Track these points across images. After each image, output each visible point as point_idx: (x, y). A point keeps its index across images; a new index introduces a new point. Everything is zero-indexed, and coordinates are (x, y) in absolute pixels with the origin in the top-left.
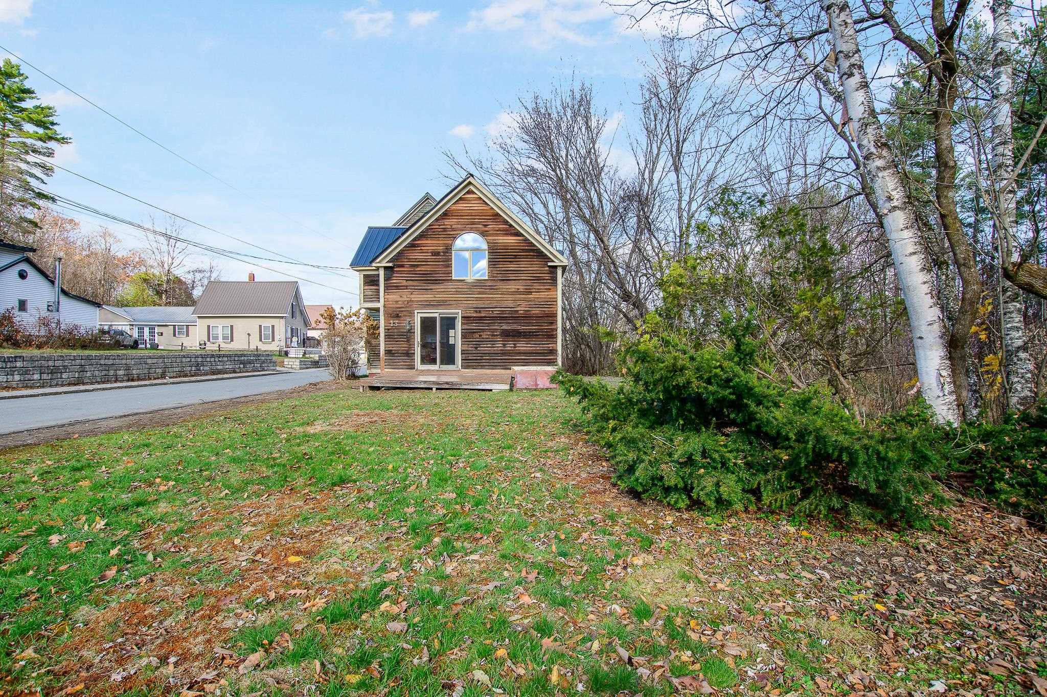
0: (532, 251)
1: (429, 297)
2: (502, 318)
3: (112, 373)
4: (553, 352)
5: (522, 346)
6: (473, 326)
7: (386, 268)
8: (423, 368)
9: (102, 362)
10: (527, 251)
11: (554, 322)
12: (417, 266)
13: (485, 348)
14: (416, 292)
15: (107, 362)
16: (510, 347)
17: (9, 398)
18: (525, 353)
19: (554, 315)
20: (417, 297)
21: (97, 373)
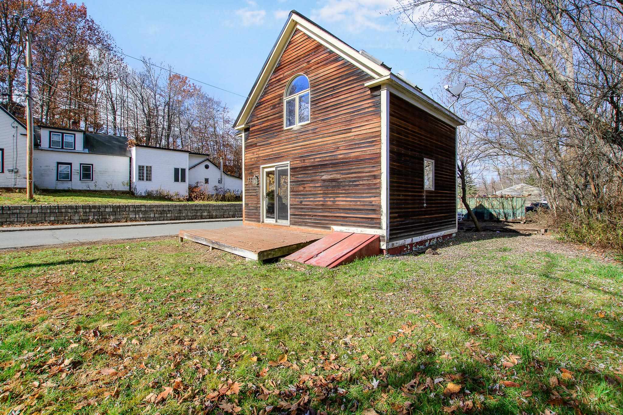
1: (269, 151)
3: (199, 214)
4: (376, 210)
6: (299, 178)
7: (245, 130)
9: (194, 208)
12: (263, 123)
13: (308, 202)
15: (196, 208)
16: (329, 201)
17: (93, 227)
18: (345, 210)
20: (262, 153)
21: (189, 214)
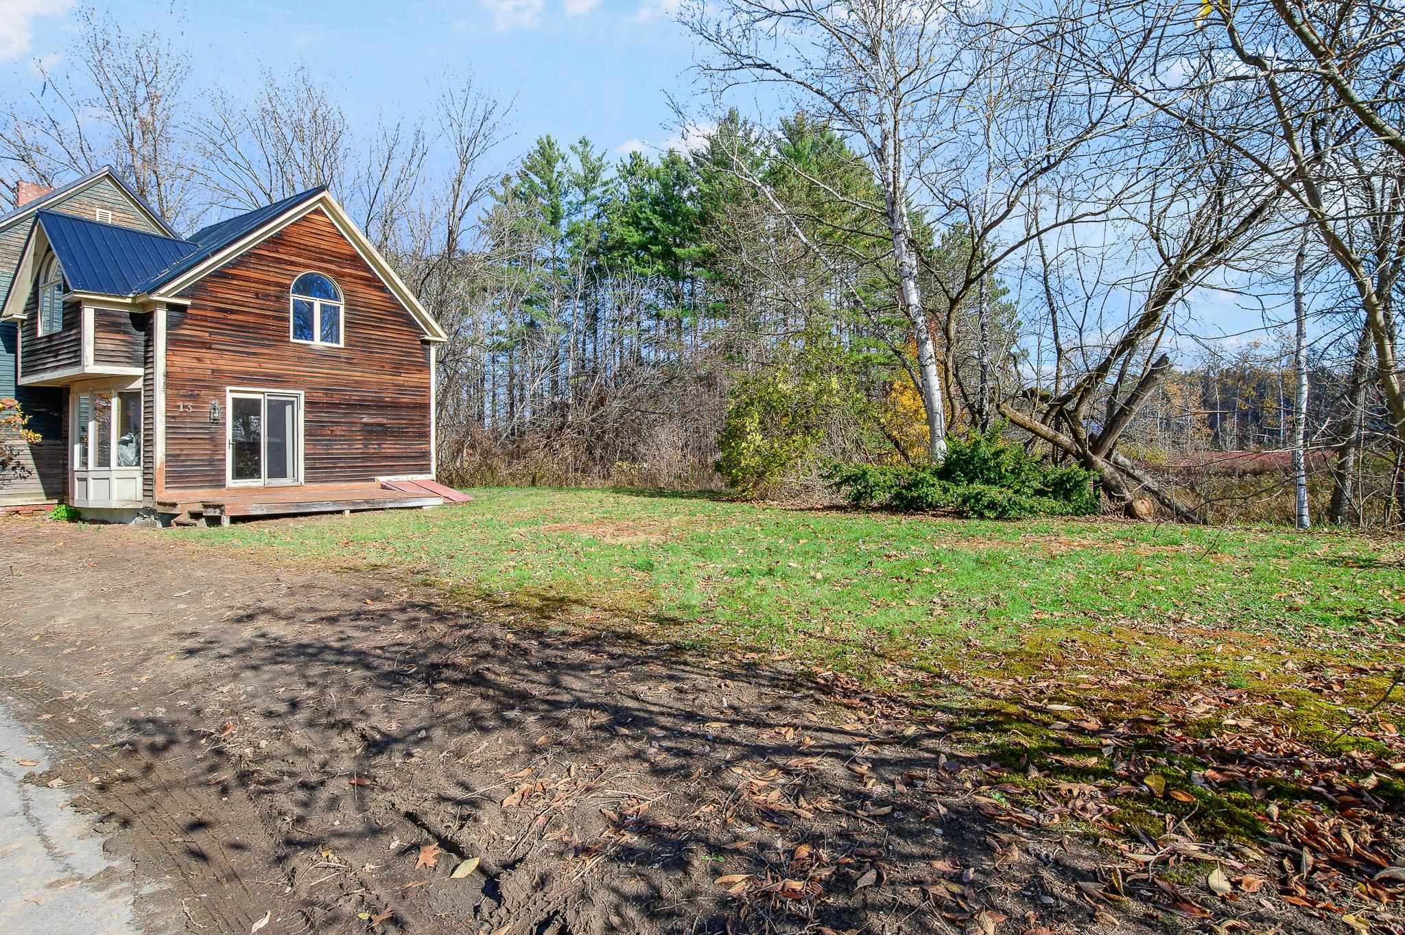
0: (401, 316)
1: (249, 365)
2: (362, 406)
4: (425, 455)
5: (389, 447)
6: (324, 416)
7: (171, 307)
8: (237, 485)
10: (395, 315)
11: (426, 415)
12: (233, 312)
13: (338, 449)
14: (228, 356)
16: (373, 448)
18: (393, 458)
19: (426, 407)
20: (226, 363)
